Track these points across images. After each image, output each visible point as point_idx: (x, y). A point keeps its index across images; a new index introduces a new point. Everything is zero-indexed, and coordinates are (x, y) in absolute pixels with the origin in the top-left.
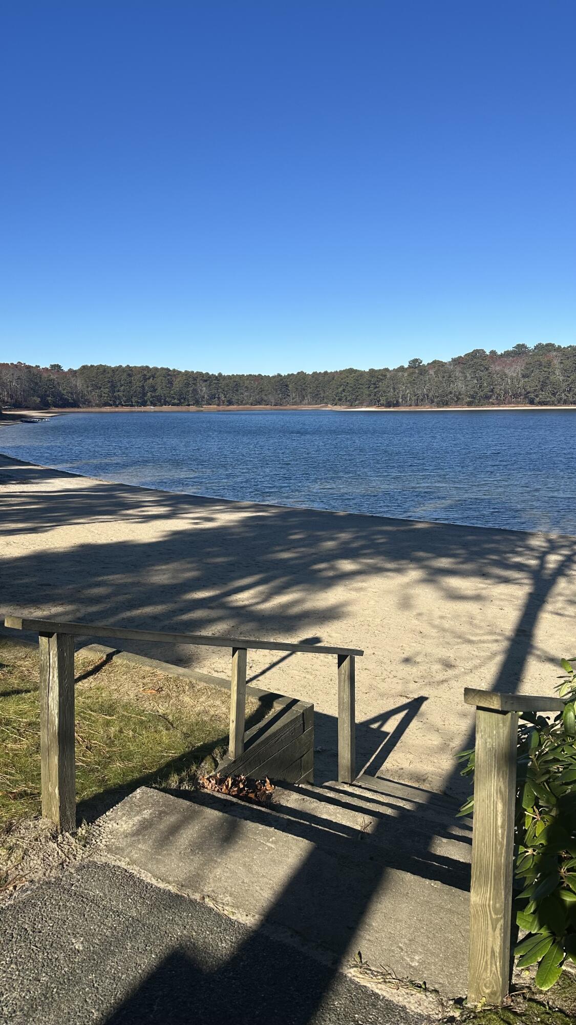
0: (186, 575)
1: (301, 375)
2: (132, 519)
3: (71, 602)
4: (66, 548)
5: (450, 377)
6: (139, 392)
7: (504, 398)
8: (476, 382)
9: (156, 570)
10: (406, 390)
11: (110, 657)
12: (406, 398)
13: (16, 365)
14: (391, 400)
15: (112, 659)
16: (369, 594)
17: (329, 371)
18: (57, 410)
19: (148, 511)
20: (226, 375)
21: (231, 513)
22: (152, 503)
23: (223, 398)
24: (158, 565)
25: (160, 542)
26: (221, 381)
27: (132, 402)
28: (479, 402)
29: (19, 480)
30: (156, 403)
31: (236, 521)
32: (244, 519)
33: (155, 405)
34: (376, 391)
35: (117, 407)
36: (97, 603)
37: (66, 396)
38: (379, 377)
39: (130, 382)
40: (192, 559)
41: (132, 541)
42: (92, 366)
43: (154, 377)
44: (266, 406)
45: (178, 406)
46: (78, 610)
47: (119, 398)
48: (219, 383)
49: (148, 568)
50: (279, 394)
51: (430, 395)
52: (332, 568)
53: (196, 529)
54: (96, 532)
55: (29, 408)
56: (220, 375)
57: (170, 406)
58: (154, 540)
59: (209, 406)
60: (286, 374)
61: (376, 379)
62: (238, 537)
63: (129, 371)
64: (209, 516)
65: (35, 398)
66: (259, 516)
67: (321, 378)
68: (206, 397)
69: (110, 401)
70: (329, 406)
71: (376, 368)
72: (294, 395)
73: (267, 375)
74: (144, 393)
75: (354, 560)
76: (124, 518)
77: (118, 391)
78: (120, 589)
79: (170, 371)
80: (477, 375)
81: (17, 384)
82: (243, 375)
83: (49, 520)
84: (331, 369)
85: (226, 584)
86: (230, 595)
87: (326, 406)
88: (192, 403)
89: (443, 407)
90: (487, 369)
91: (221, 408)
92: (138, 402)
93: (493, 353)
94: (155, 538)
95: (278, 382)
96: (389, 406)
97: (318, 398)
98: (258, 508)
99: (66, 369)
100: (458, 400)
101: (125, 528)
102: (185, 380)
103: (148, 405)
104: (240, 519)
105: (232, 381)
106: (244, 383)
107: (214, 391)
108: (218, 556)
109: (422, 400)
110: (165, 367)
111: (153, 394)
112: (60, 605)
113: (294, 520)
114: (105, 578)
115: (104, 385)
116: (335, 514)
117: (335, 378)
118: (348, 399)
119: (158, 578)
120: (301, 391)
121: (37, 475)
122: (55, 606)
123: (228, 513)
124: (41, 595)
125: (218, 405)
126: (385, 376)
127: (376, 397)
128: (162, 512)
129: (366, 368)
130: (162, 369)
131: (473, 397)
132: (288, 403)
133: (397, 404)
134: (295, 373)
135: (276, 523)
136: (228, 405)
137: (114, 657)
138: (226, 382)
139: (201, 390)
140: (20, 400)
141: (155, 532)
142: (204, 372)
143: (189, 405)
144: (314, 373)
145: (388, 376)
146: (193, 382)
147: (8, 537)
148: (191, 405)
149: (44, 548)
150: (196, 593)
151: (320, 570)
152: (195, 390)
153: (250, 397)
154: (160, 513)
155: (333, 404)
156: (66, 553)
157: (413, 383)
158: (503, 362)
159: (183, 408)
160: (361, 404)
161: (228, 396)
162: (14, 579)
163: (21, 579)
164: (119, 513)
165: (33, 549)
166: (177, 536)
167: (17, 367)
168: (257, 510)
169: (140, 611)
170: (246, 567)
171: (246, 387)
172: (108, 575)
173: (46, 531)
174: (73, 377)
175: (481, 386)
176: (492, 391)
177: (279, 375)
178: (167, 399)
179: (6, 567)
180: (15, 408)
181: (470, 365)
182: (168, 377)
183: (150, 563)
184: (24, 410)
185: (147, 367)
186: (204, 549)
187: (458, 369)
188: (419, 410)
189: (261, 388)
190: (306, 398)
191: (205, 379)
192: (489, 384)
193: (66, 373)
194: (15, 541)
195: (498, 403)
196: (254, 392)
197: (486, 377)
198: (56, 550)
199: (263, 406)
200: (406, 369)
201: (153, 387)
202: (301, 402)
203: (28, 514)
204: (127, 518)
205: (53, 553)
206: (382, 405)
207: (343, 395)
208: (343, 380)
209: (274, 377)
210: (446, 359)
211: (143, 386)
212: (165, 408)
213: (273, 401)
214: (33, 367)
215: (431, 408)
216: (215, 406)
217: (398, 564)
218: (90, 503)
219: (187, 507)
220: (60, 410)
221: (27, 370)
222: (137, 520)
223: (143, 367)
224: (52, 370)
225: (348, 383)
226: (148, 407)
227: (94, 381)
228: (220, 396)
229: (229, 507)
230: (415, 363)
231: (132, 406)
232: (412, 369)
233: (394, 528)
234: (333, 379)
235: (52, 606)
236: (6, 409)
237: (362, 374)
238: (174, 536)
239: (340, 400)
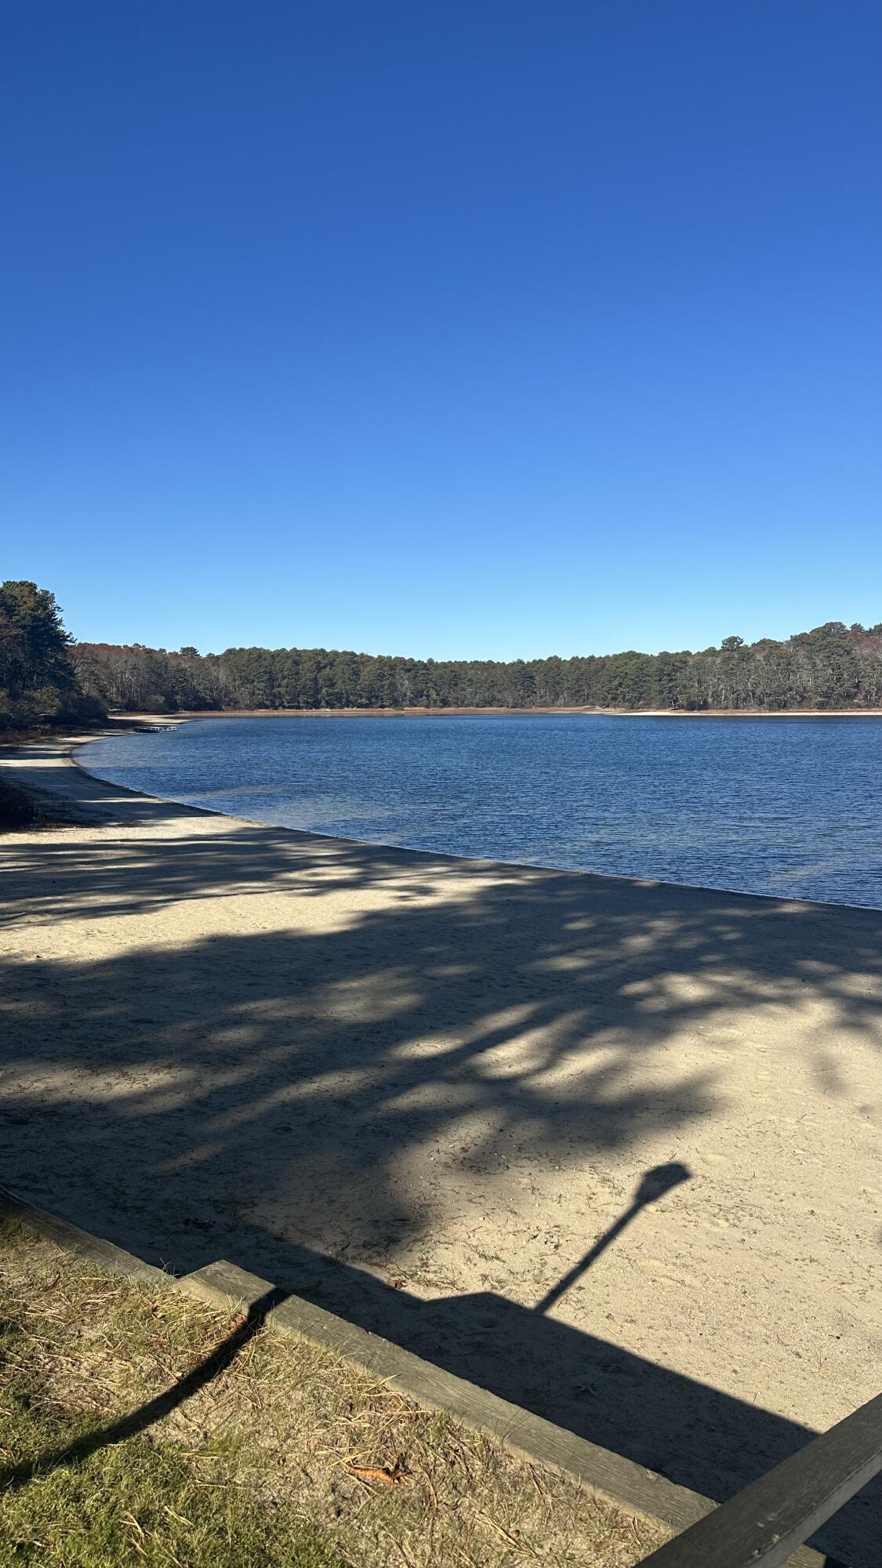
0: (396, 1003)
1: (554, 661)
2: (297, 889)
3: (186, 1062)
4: (188, 942)
5: (789, 664)
6: (310, 688)
7: (877, 697)
8: (831, 672)
9: (342, 991)
10: (719, 685)
11: (258, 1312)
12: (718, 696)
13: (131, 648)
14: (696, 699)
15: (262, 1322)
16: (750, 1054)
17: (597, 656)
18: (188, 714)
19: (323, 874)
20: (439, 662)
21: (460, 880)
22: (330, 860)
23: (435, 697)
24: (346, 979)
25: (346, 933)
26: (432, 671)
27: (299, 703)
28: (836, 704)
29: (122, 821)
30: (335, 704)
31: (472, 894)
32: (484, 890)
33: (332, 707)
34: (671, 685)
35: (277, 709)
36: (234, 1065)
37: (203, 694)
38: (676, 664)
39: (297, 673)
40: (406, 969)
41: (297, 930)
42: (242, 650)
43: (332, 665)
44: (499, 709)
45: (366, 707)
46: (197, 1082)
47: (280, 696)
48: (429, 674)
49: (328, 987)
50: (519, 691)
51: (758, 692)
52: (660, 992)
53: (405, 909)
54: (239, 912)
55: (149, 711)
56: (431, 661)
57: (355, 709)
58: (336, 929)
59: (413, 708)
60: (531, 661)
61: (671, 667)
62: (479, 924)
63: (296, 657)
64: (424, 884)
65: (157, 697)
66: (508, 885)
67: (584, 667)
68: (408, 694)
69: (267, 700)
70: (597, 708)
71: (672, 651)
72: (542, 691)
73: (501, 662)
74: (317, 689)
75: (695, 976)
76: (286, 886)
77: (279, 686)
78: (277, 1031)
79: (356, 656)
80: (832, 662)
81: (133, 676)
82: (465, 662)
83: (163, 889)
84: (599, 653)
85: (471, 1024)
86: (482, 1051)
87: (593, 709)
88: (388, 704)
89: (778, 711)
90: (848, 653)
91: (431, 710)
92: (308, 703)
93: (857, 628)
94: (339, 924)
95: (517, 672)
96: (692, 709)
97: (579, 696)
98: (504, 871)
99: (203, 654)
100: (803, 700)
101: (287, 905)
102: (378, 669)
103: (322, 707)
104: (476, 890)
105: (448, 671)
106: (466, 673)
107: (421, 686)
108: (449, 962)
109: (745, 700)
110: (349, 650)
111: (331, 691)
112: (166, 1067)
113: (566, 895)
114: (252, 1006)
115: (259, 678)
116: (638, 884)
117: (607, 666)
118: (627, 698)
119: (346, 1009)
120: (554, 686)
121: (150, 813)
122: (157, 1071)
123: (456, 880)
124: (133, 1045)
125: (427, 706)
126: (685, 662)
127: (671, 696)
128: (347, 877)
129: (653, 651)
130: (345, 653)
131: (826, 695)
132: (534, 704)
133: (705, 706)
134: (545, 659)
135: (539, 898)
136: (441, 707)
137: (270, 1319)
138: (439, 672)
139: (402, 685)
140: (136, 699)
141: (337, 913)
142: (407, 658)
143: (383, 707)
144: (573, 658)
145: (691, 663)
146: (389, 672)
147: (91, 921)
148: (387, 706)
149: (149, 943)
150: (418, 1045)
151: (641, 997)
152: (392, 684)
153: (476, 695)
154: (342, 877)
155: (603, 705)
156: (185, 952)
157: (730, 674)
158: (874, 642)
159: (376, 711)
160: (648, 706)
161: (441, 692)
162: (89, 1008)
163: (101, 1008)
164: (276, 878)
165: (130, 944)
166: (374, 919)
167: (131, 651)
168: (503, 874)
169: (315, 1086)
170: (503, 987)
171: (470, 680)
172: (256, 999)
173: (156, 910)
174: (214, 665)
175: (840, 678)
176: (857, 686)
177: (520, 662)
178: (351, 698)
179: (77, 982)
180: (127, 712)
181: (821, 646)
182: (353, 666)
183: (331, 975)
184: (141, 715)
185: (323, 651)
186: (424, 947)
187: (802, 652)
188: (741, 714)
189: (492, 681)
190: (561, 696)
191: (409, 667)
192: (851, 676)
193: (203, 660)
194: (101, 929)
195: (867, 706)
196: (482, 686)
197: (847, 665)
198: (168, 947)
199: (495, 708)
200: (719, 652)
201: (331, 680)
202: (553, 702)
203: (129, 878)
204: (289, 886)
205: (164, 954)
206: (681, 707)
207: (619, 692)
208: (620, 670)
209: (512, 665)
210: (782, 636)
211: (316, 679)
212: (348, 711)
213: (510, 700)
214: (155, 651)
215: (760, 711)
216: (422, 708)
217: (781, 987)
218: (231, 860)
219: (386, 867)
220: (193, 714)
221: (148, 655)
222: (306, 890)
223: (316, 650)
224: (184, 655)
225: (626, 673)
226: (322, 710)
227: (244, 671)
228: (430, 693)
229: (456, 869)
230: (732, 643)
231: (298, 708)
232: (728, 652)
233: (746, 911)
234: (603, 667)
235: (151, 1070)
236: (113, 713)
237: (648, 659)
238: (370, 922)
239: (614, 699)
